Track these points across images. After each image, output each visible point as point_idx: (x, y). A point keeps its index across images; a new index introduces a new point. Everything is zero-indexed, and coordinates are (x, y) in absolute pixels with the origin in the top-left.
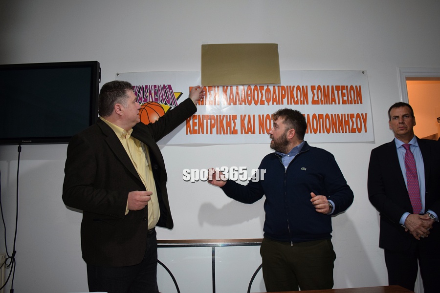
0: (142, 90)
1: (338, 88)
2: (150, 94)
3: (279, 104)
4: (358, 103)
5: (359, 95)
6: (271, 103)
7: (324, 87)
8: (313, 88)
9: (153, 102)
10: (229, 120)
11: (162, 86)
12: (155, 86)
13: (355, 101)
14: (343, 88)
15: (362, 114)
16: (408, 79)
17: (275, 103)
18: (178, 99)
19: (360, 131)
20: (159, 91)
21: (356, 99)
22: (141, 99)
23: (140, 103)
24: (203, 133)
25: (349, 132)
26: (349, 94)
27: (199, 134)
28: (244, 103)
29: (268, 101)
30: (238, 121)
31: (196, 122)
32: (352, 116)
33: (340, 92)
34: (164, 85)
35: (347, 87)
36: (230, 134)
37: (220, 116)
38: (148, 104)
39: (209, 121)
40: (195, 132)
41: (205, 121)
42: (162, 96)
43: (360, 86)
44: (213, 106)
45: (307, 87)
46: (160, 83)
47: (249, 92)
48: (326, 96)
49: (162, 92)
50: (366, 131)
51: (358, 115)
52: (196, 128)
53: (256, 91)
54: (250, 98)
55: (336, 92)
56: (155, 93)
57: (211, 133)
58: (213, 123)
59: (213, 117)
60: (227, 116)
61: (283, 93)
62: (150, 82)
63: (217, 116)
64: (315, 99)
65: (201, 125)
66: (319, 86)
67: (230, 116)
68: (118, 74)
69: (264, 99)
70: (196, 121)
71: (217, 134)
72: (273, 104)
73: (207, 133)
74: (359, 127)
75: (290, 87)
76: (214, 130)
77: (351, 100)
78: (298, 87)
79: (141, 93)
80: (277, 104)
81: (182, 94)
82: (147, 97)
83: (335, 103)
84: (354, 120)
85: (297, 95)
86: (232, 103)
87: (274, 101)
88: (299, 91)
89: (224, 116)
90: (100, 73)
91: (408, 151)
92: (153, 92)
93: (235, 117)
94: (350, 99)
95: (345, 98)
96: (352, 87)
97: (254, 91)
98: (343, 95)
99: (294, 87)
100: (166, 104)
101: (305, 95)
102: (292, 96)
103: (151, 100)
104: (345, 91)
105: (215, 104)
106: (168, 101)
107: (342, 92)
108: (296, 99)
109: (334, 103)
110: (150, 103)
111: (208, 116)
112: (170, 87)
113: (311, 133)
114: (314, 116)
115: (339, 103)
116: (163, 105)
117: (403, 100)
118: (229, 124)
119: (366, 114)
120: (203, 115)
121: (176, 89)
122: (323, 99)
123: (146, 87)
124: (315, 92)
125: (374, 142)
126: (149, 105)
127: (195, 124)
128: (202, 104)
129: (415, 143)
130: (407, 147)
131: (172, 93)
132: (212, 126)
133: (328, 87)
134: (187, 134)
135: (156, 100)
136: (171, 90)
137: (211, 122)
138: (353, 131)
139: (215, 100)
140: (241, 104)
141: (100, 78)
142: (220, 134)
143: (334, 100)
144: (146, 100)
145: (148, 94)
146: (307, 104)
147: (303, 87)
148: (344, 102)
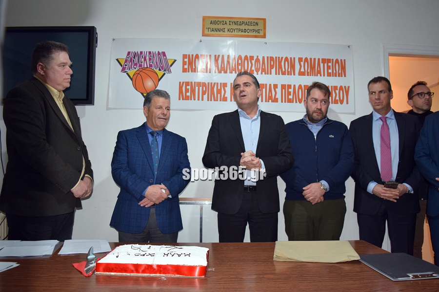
0: (137, 56)
1: (324, 61)
2: (145, 60)
3: (268, 74)
4: (342, 76)
5: (343, 68)
6: (260, 72)
7: (311, 59)
8: (300, 60)
9: (147, 67)
10: (219, 88)
11: (157, 53)
12: (150, 53)
13: (339, 73)
14: (329, 61)
15: (345, 87)
16: (391, 55)
17: (264, 73)
18: (171, 66)
19: (342, 102)
20: (154, 57)
21: (340, 72)
22: (136, 64)
23: (135, 68)
24: (194, 99)
25: (332, 103)
26: (334, 67)
27: (191, 99)
28: (234, 72)
29: (257, 71)
30: (228, 89)
31: (189, 89)
32: (336, 88)
33: (326, 64)
34: (159, 52)
35: (333, 60)
36: (220, 101)
37: (211, 83)
38: (142, 69)
39: (201, 88)
40: (187, 98)
41: (197, 88)
42: (157, 63)
43: (345, 60)
44: (205, 73)
45: (294, 58)
46: (155, 50)
47: (240, 62)
48: (312, 68)
49: (156, 59)
50: (347, 103)
51: (341, 87)
52: (188, 94)
53: (246, 61)
54: (240, 67)
55: (322, 65)
56: (150, 59)
57: (202, 100)
58: (204, 90)
59: (204, 84)
60: (217, 84)
61: (272, 64)
62: (145, 49)
63: (208, 83)
64: (301, 71)
65: (193, 91)
66: (306, 59)
67: (221, 83)
68: (114, 40)
69: (253, 68)
70: (189, 87)
71: (208, 100)
72: (262, 74)
73: (199, 99)
74: (341, 99)
75: (279, 58)
76: (206, 97)
77: (336, 73)
78: (286, 59)
79: (137, 58)
80: (265, 74)
81: (175, 61)
82: (142, 62)
83: (321, 76)
84: (337, 92)
85: (285, 66)
86: (223, 72)
87: (263, 70)
88: (286, 62)
89: (215, 83)
90: (97, 38)
91: (385, 123)
92: (147, 58)
93: (225, 85)
94: (334, 72)
95: (330, 71)
96: (337, 60)
97: (244, 61)
98: (329, 68)
99: (282, 58)
100: (160, 70)
101: (293, 67)
102: (280, 67)
103: (145, 66)
104: (330, 64)
105: (207, 72)
106: (162, 67)
107: (327, 65)
108: (284, 70)
109: (319, 75)
110: (144, 69)
111: (200, 83)
112: (164, 54)
113: (296, 102)
114: (300, 86)
115: (324, 76)
116: (157, 71)
117: (384, 75)
118: (219, 92)
119: (349, 87)
120: (195, 82)
121: (170, 56)
122: (309, 71)
123: (141, 53)
124: (302, 63)
125: (354, 114)
126: (143, 71)
127: (187, 91)
128: (195, 71)
129: (392, 116)
130: (384, 120)
131: (166, 60)
132: (204, 93)
133: (315, 59)
134: (179, 99)
135: (151, 66)
136: (165, 57)
137: (203, 89)
138: (336, 102)
139: (207, 67)
140: (231, 73)
141: (97, 43)
142: (211, 100)
143: (319, 72)
144: (140, 66)
145: (143, 60)
146: (294, 75)
147: (291, 58)
148: (329, 75)
